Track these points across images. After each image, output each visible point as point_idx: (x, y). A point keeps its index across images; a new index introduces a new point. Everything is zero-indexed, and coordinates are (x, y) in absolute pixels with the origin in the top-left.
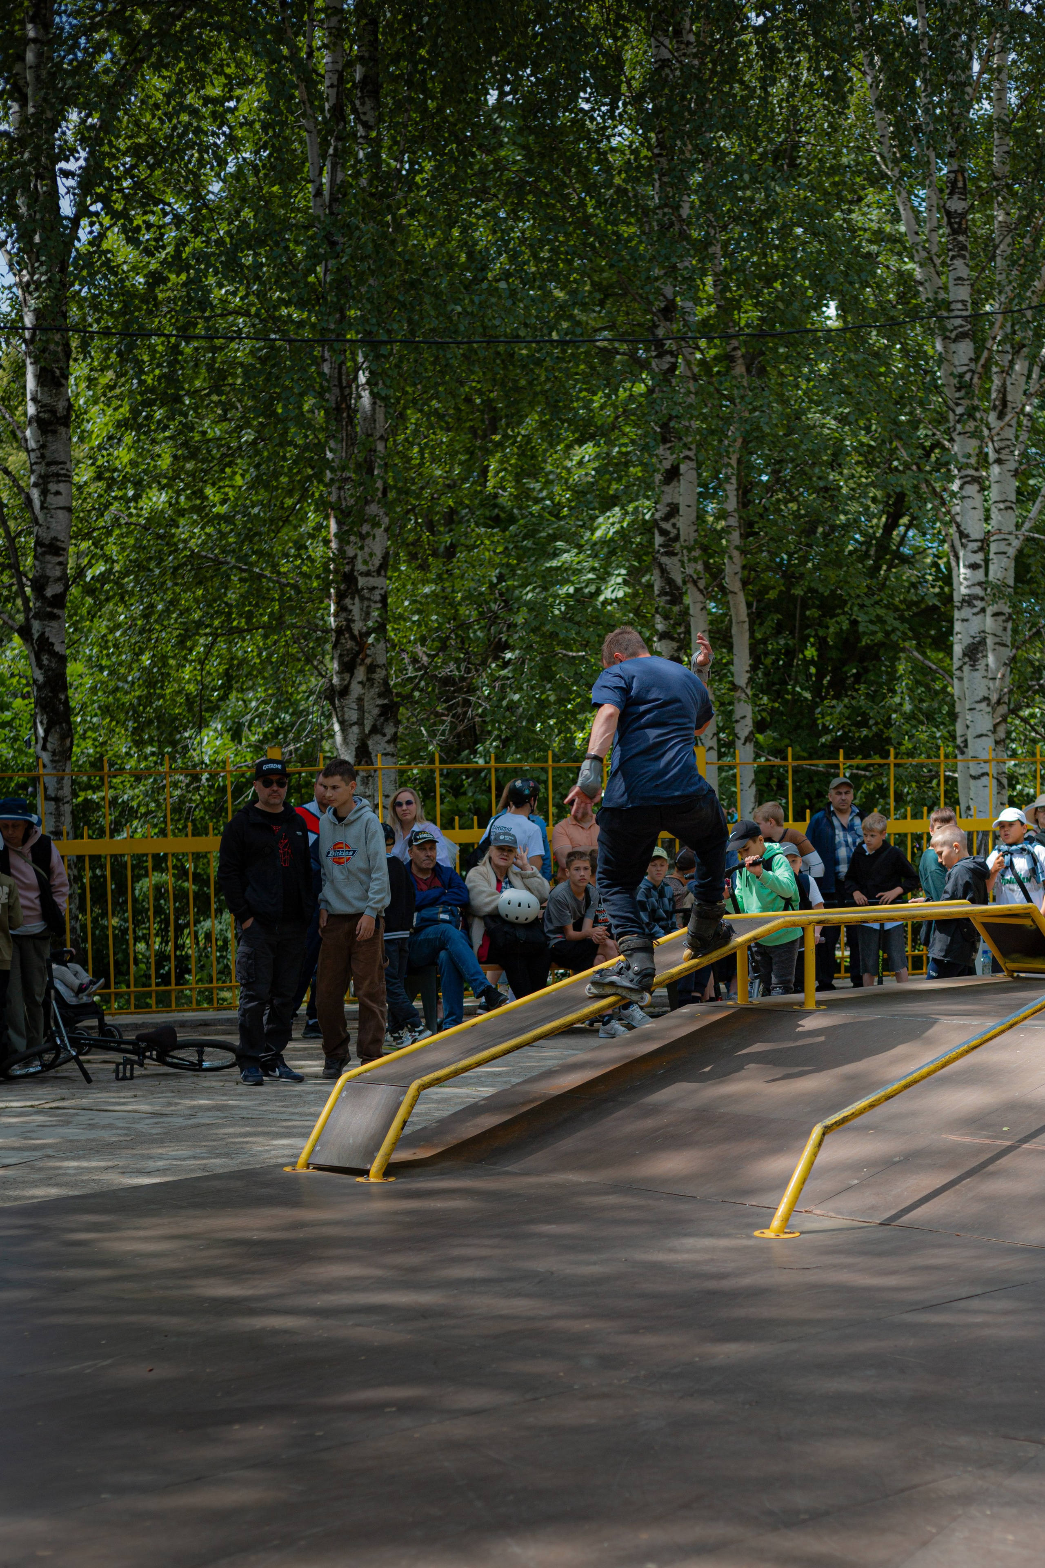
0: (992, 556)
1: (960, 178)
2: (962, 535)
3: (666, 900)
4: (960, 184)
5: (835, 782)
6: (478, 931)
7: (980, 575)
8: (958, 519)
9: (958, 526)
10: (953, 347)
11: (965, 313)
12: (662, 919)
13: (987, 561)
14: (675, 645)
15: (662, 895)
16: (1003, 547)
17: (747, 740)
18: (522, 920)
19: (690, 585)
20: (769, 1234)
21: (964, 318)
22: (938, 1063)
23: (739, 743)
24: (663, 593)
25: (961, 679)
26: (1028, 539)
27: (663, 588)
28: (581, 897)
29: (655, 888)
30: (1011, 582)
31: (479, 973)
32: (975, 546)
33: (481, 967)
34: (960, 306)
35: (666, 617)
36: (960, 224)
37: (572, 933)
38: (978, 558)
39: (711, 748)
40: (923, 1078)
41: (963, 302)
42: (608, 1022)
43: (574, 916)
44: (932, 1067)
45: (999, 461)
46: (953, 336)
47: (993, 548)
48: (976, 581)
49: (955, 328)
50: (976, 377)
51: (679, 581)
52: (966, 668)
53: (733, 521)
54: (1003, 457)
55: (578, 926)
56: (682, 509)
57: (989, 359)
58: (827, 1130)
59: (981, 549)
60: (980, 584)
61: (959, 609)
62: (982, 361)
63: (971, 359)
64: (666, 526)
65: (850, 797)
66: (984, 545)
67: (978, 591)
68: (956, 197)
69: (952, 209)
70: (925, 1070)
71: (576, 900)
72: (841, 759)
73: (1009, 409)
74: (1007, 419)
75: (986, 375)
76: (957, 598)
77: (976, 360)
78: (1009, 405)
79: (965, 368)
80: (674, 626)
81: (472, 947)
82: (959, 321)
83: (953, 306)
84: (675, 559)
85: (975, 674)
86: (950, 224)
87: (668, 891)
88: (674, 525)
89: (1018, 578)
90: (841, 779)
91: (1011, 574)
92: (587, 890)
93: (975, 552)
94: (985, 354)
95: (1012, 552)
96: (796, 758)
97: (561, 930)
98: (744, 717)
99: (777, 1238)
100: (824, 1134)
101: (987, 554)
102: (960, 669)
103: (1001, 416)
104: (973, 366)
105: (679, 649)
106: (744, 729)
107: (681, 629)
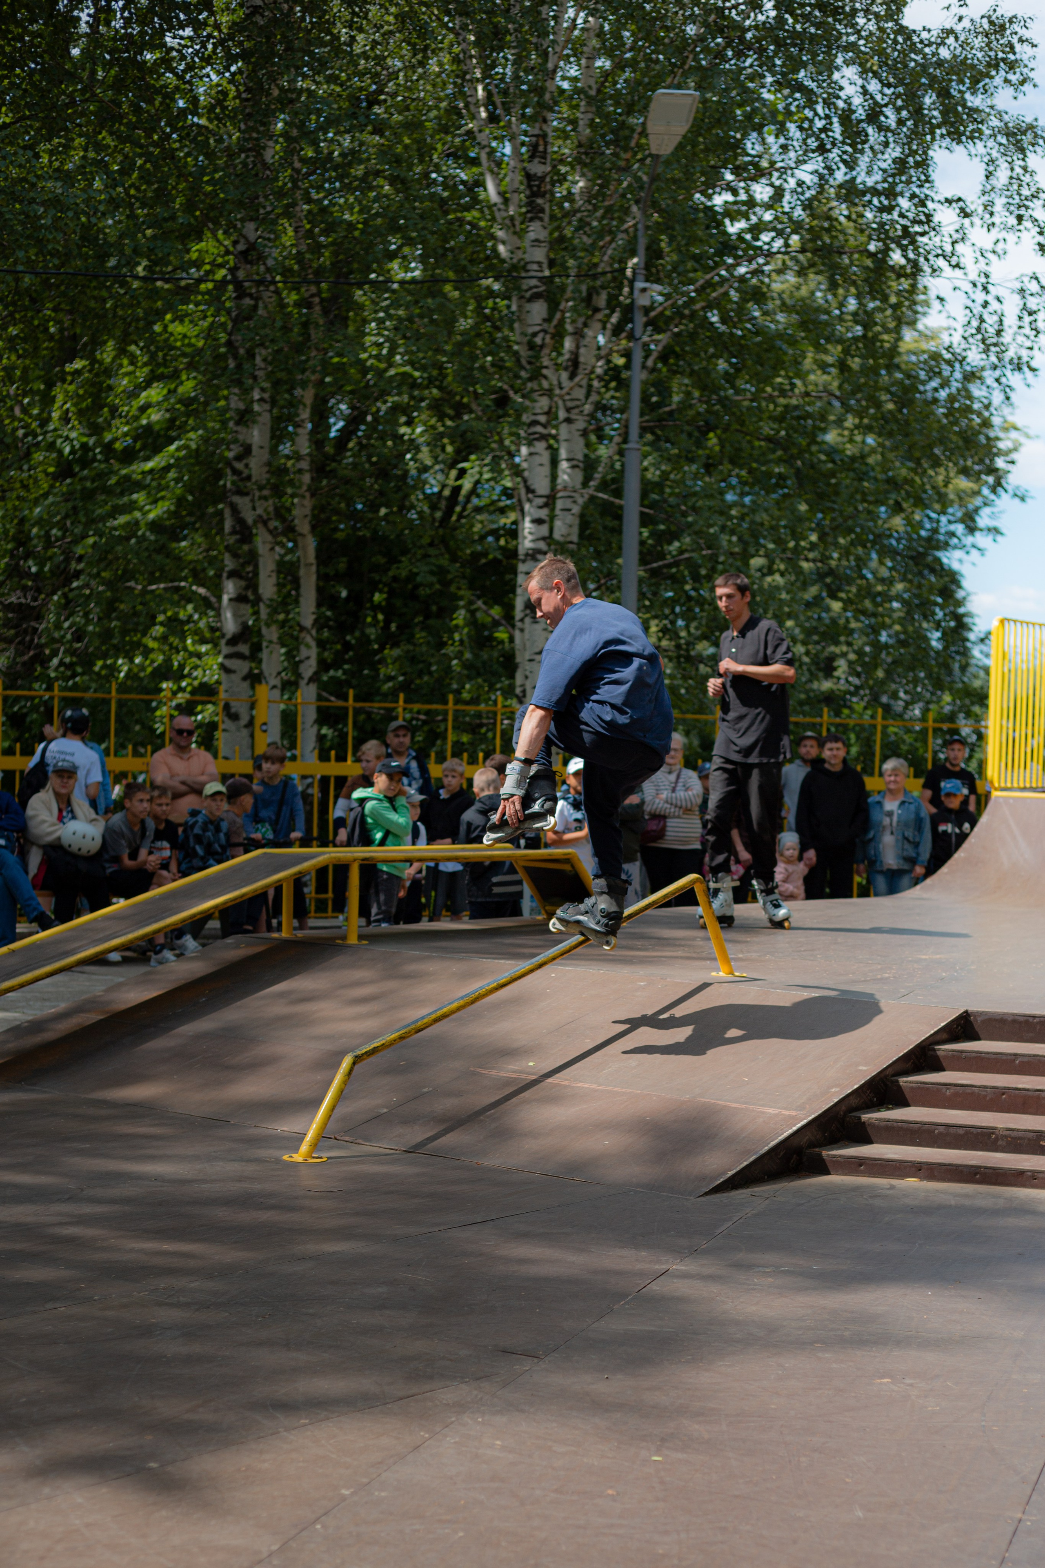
0: (557, 512)
1: (541, 142)
2: (529, 490)
3: (222, 835)
4: (541, 148)
5: (394, 724)
6: (35, 859)
7: (544, 530)
8: (526, 474)
9: (525, 481)
10: (528, 306)
11: (540, 274)
12: (217, 853)
13: (552, 517)
14: (243, 583)
15: (218, 829)
16: (568, 504)
17: (311, 680)
18: (84, 852)
19: (260, 525)
20: (298, 1158)
21: (540, 279)
22: (468, 999)
23: (303, 683)
24: (233, 532)
25: (522, 630)
26: (592, 498)
27: (233, 527)
28: (137, 828)
29: (211, 822)
30: (575, 538)
31: (32, 898)
32: (541, 501)
33: (34, 893)
34: (535, 267)
35: (235, 556)
36: (539, 186)
37: (128, 862)
38: (543, 513)
39: (274, 687)
40: (453, 1012)
41: (539, 263)
42: (160, 951)
43: (129, 846)
44: (462, 1002)
45: (568, 420)
46: (528, 295)
47: (559, 504)
48: (540, 535)
49: (531, 288)
50: (548, 337)
51: (250, 521)
52: (528, 620)
53: (304, 465)
54: (573, 416)
55: (133, 856)
56: (255, 450)
57: (562, 321)
58: (357, 1060)
59: (546, 505)
60: (544, 539)
61: (524, 561)
62: (555, 322)
63: (545, 320)
64: (239, 466)
65: (407, 740)
66: (550, 501)
67: (542, 545)
68: (536, 160)
69: (532, 172)
70: (455, 1005)
71: (131, 830)
72: (401, 702)
73: (580, 371)
74: (577, 379)
75: (559, 335)
76: (521, 551)
77: (548, 320)
78: (581, 366)
79: (537, 328)
80: (243, 565)
81: (27, 873)
82: (534, 282)
83: (530, 267)
84: (247, 499)
85: (536, 626)
86: (529, 186)
87: (224, 826)
88: (247, 466)
89: (581, 535)
90: (400, 722)
91: (575, 530)
92: (143, 822)
93: (540, 507)
94: (558, 315)
95: (576, 509)
96: (357, 699)
97: (117, 859)
98: (308, 658)
99: (305, 1163)
100: (354, 1063)
101: (553, 510)
102: (522, 620)
103: (572, 377)
104: (545, 326)
105: (247, 588)
106: (309, 669)
107: (250, 568)
